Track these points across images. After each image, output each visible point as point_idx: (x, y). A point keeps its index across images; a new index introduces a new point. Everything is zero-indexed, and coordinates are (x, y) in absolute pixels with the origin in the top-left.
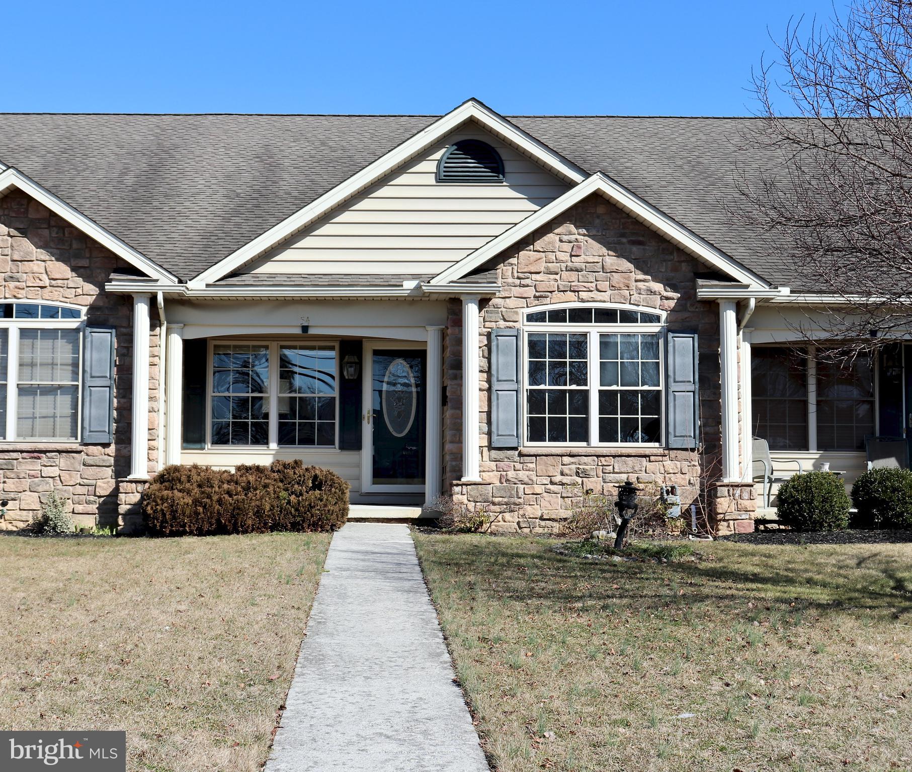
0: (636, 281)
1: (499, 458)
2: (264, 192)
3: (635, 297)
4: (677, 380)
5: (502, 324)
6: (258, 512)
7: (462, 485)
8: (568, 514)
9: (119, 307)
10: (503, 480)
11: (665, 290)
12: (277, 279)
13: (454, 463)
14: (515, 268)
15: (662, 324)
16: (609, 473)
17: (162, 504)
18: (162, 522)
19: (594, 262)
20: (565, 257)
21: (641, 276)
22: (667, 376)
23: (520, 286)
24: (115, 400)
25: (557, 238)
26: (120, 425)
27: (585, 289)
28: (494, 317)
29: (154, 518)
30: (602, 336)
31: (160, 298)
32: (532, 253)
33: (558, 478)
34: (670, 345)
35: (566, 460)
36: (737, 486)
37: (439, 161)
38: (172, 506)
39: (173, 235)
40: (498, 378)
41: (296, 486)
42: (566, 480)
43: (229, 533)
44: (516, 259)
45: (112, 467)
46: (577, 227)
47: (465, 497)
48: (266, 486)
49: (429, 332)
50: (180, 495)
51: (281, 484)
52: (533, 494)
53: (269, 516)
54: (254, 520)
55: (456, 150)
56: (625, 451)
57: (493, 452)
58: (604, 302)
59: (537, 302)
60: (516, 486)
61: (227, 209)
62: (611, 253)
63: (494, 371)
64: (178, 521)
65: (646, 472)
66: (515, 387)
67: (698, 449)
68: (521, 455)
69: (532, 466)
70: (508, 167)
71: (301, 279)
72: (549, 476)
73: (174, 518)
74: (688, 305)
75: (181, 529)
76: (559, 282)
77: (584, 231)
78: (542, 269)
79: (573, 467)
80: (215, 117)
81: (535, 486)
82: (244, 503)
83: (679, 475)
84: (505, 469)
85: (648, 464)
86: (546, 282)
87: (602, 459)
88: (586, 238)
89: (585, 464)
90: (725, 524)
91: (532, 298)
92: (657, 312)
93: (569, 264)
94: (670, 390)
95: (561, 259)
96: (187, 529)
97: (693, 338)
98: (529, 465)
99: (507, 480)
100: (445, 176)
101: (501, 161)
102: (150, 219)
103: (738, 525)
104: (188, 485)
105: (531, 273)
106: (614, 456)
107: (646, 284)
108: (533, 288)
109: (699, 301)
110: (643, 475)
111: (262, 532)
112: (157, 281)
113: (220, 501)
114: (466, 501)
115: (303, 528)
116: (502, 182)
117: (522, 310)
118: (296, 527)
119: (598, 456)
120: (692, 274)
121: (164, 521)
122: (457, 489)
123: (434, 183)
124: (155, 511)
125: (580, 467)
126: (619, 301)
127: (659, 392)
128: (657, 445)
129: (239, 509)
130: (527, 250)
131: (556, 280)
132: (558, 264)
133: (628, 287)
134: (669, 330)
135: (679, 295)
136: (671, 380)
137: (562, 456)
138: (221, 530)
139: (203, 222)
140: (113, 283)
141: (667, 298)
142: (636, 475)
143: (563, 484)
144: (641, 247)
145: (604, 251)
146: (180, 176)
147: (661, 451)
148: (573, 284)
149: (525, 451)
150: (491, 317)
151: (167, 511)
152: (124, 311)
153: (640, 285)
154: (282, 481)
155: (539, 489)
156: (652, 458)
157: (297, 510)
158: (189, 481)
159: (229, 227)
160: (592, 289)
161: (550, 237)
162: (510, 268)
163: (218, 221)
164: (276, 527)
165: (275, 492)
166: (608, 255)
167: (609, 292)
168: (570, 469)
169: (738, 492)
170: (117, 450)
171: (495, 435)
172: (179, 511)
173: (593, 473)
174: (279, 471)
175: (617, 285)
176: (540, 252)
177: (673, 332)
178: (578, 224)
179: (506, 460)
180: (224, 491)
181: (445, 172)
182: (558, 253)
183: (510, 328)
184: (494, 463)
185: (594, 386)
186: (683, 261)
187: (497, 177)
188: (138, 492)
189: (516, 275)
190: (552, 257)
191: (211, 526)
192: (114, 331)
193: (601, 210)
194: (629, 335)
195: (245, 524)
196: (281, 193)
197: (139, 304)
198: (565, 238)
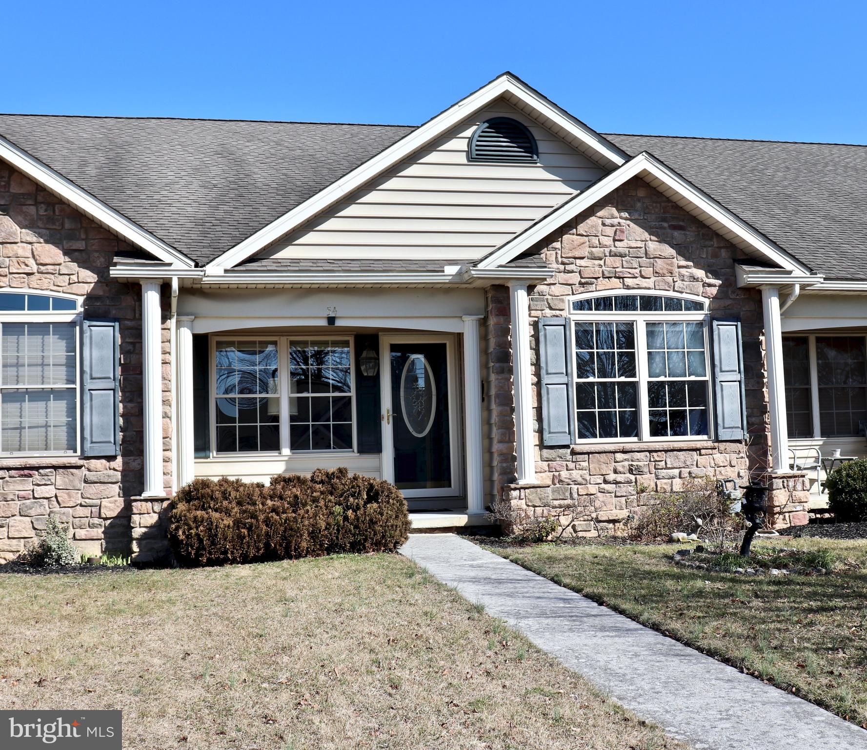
0: (679, 267)
1: (551, 457)
2: (241, 183)
3: (679, 284)
4: (723, 369)
5: (548, 312)
6: (313, 532)
7: (519, 489)
8: (623, 514)
9: (122, 297)
10: (556, 481)
11: (707, 277)
12: (301, 264)
13: (505, 465)
14: (559, 252)
15: (706, 311)
16: (662, 469)
17: (197, 528)
18: (198, 549)
19: (637, 248)
20: (608, 241)
21: (683, 263)
22: (713, 366)
23: (565, 272)
24: (121, 405)
25: (600, 221)
26: (128, 434)
27: (630, 276)
28: (539, 305)
29: (187, 544)
30: (649, 324)
31: (175, 285)
32: (575, 236)
33: (612, 477)
34: (715, 333)
35: (619, 456)
36: (790, 477)
37: (470, 139)
38: (210, 529)
39: (162, 222)
40: (547, 370)
41: (351, 499)
42: (620, 478)
43: (281, 559)
44: (559, 243)
45: (119, 484)
46: (619, 210)
47: (523, 502)
48: (315, 500)
49: (466, 323)
50: (217, 515)
51: (332, 498)
52: (586, 495)
53: (326, 536)
54: (309, 541)
55: (488, 128)
56: (677, 445)
57: (545, 451)
58: (649, 289)
59: (582, 289)
60: (569, 486)
61: (209, 198)
62: (653, 238)
63: (543, 364)
64: (218, 546)
65: (697, 466)
66: (564, 380)
67: (746, 440)
68: (573, 453)
69: (585, 464)
70: (542, 146)
71: (328, 264)
72: (602, 475)
73: (213, 543)
74: (730, 292)
75: (222, 556)
76: (604, 268)
77: (626, 215)
78: (587, 254)
79: (626, 463)
80: (158, 121)
81: (589, 485)
82: (296, 522)
83: (728, 468)
84: (558, 469)
85: (699, 457)
86: (591, 267)
87: (655, 454)
88: (628, 222)
89: (638, 460)
90: (781, 517)
91: (577, 285)
92: (700, 299)
93: (613, 249)
94: (718, 381)
95: (605, 243)
96: (229, 556)
97: (736, 326)
98: (582, 463)
99: (560, 481)
100: (477, 155)
101: (535, 140)
102: (130, 206)
103: (793, 518)
104: (225, 503)
105: (575, 258)
106: (666, 451)
107: (688, 270)
108: (578, 274)
109: (740, 288)
110: (694, 469)
111: (318, 555)
112: (170, 264)
113: (267, 521)
114: (525, 507)
115: (364, 548)
116: (536, 163)
117: (568, 298)
118: (357, 547)
119: (650, 452)
120: (732, 261)
121: (201, 547)
122: (515, 494)
123: (465, 162)
124: (188, 537)
125: (633, 463)
126: (663, 287)
127: (706, 382)
128: (705, 437)
129: (291, 529)
130: (570, 234)
131: (600, 266)
132: (602, 249)
133: (671, 273)
134: (712, 318)
135: (721, 282)
136: (717, 370)
137: (614, 452)
138: (270, 555)
139: (189, 209)
140: (118, 267)
141: (710, 285)
142: (688, 470)
143: (616, 483)
144: (683, 232)
145: (646, 235)
146: (144, 168)
147: (710, 444)
148: (617, 270)
149: (578, 448)
150: (536, 305)
151: (204, 536)
152: (128, 300)
153: (683, 271)
154: (332, 494)
155: (593, 489)
156: (703, 452)
157: (356, 527)
158: (226, 499)
159: (219, 214)
160: (636, 275)
161: (592, 221)
162: (554, 252)
163: (205, 209)
164: (333, 548)
165: (327, 507)
166: (651, 240)
167: (653, 279)
168: (623, 467)
169: (791, 483)
170: (124, 463)
171: (547, 433)
172: (219, 536)
173: (646, 470)
174: (322, 482)
175: (661, 272)
176: (583, 235)
177: (718, 320)
178: (620, 207)
179: (558, 459)
180: (269, 508)
181: (477, 150)
182: (601, 237)
183: (557, 316)
184: (546, 463)
185: (643, 377)
186: (723, 247)
187: (531, 157)
188: (155, 512)
189: (560, 260)
190: (595, 241)
191: (258, 552)
192: (117, 324)
193: (641, 193)
194: (675, 324)
195: (299, 547)
196: (259, 185)
197: (149, 292)
198: (608, 222)
